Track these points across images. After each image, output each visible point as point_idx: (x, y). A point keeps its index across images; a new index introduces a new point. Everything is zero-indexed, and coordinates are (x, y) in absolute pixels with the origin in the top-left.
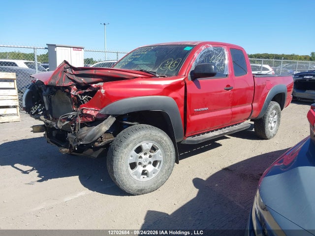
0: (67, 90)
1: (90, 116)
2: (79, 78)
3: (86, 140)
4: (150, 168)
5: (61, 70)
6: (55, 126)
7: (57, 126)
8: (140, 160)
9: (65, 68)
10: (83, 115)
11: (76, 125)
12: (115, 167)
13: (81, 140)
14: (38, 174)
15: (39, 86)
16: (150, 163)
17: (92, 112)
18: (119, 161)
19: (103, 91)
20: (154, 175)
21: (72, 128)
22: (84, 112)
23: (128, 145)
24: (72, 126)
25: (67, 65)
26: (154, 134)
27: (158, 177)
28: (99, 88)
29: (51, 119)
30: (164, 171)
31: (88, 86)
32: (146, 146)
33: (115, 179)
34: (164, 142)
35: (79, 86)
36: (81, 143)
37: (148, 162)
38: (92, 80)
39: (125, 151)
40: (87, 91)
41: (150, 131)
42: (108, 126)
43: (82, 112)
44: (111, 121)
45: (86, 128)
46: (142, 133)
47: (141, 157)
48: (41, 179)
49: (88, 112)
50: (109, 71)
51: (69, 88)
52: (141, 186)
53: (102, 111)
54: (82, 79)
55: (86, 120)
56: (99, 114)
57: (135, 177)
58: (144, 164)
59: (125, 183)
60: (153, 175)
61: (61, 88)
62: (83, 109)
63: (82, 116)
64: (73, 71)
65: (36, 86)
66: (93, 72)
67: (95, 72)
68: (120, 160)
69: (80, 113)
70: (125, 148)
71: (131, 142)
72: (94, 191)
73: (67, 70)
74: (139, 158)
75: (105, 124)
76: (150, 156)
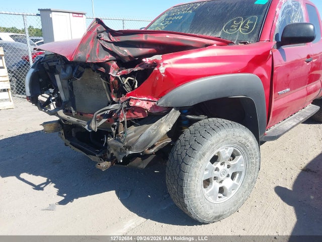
0: (102, 69)
1: (141, 109)
2: (120, 48)
3: (137, 148)
4: (228, 183)
5: (93, 34)
6: (86, 127)
7: (89, 127)
8: (216, 173)
9: (98, 32)
10: (130, 109)
11: (118, 125)
12: (187, 189)
13: (129, 148)
14: (56, 190)
15: (51, 64)
16: (228, 176)
17: (144, 103)
18: (192, 180)
19: (162, 69)
20: (233, 193)
21: (113, 129)
22: (132, 103)
23: (204, 154)
24: (114, 126)
25: (100, 26)
26: (238, 134)
27: (238, 194)
28: (156, 64)
29: (74, 114)
30: (247, 185)
31: (135, 61)
32: (226, 152)
33: (185, 206)
34: (249, 145)
35: (122, 62)
36: (131, 152)
37: (226, 175)
38: (141, 51)
39: (200, 163)
40: (136, 69)
41: (232, 130)
42: (169, 125)
43: (128, 104)
44: (174, 116)
45: (133, 128)
46: (222, 133)
47: (217, 169)
48: (63, 198)
49: (138, 104)
50: (168, 36)
51: (105, 65)
52: (219, 211)
53: (161, 102)
54: (126, 51)
55: (133, 116)
56: (155, 107)
57: (210, 199)
58: (222, 178)
59: (200, 211)
60: (233, 191)
61: (92, 66)
62: (129, 100)
63: (127, 110)
64: (111, 36)
65: (45, 63)
66: (143, 38)
67: (146, 37)
68: (194, 178)
69: (124, 105)
70: (200, 160)
71: (209, 149)
72: (147, 219)
73: (102, 34)
74: (216, 170)
75: (166, 121)
76: (229, 167)
